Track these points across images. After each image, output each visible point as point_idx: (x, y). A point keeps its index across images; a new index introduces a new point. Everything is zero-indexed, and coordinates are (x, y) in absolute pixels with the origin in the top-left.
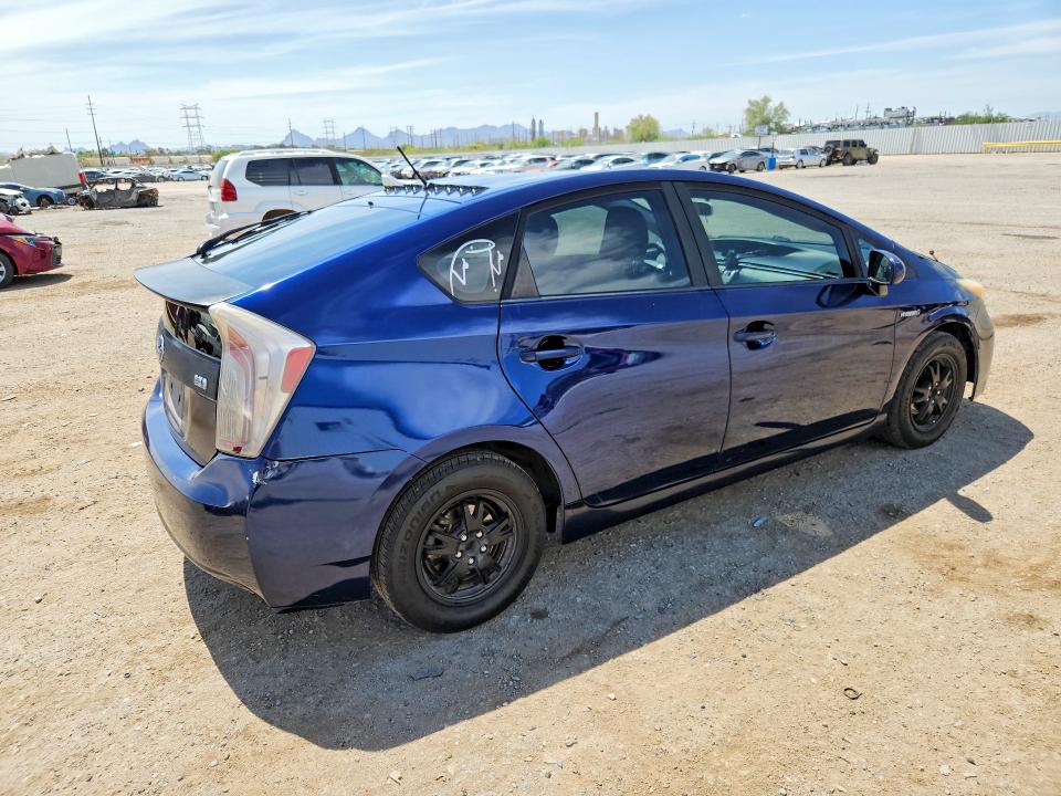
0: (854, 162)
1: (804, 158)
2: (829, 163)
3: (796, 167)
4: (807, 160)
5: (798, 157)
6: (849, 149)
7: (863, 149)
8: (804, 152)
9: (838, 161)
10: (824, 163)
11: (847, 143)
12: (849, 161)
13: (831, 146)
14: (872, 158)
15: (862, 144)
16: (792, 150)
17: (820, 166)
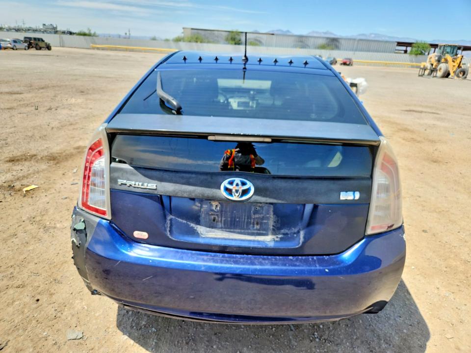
0: (40, 49)
1: (16, 44)
2: (29, 48)
3: (13, 49)
4: (18, 46)
5: (13, 44)
6: (37, 42)
7: (43, 43)
8: (15, 42)
9: (33, 47)
10: (27, 48)
11: (35, 39)
12: (38, 48)
13: (27, 39)
14: (48, 48)
15: (43, 41)
16: (8, 40)
17: (25, 49)
